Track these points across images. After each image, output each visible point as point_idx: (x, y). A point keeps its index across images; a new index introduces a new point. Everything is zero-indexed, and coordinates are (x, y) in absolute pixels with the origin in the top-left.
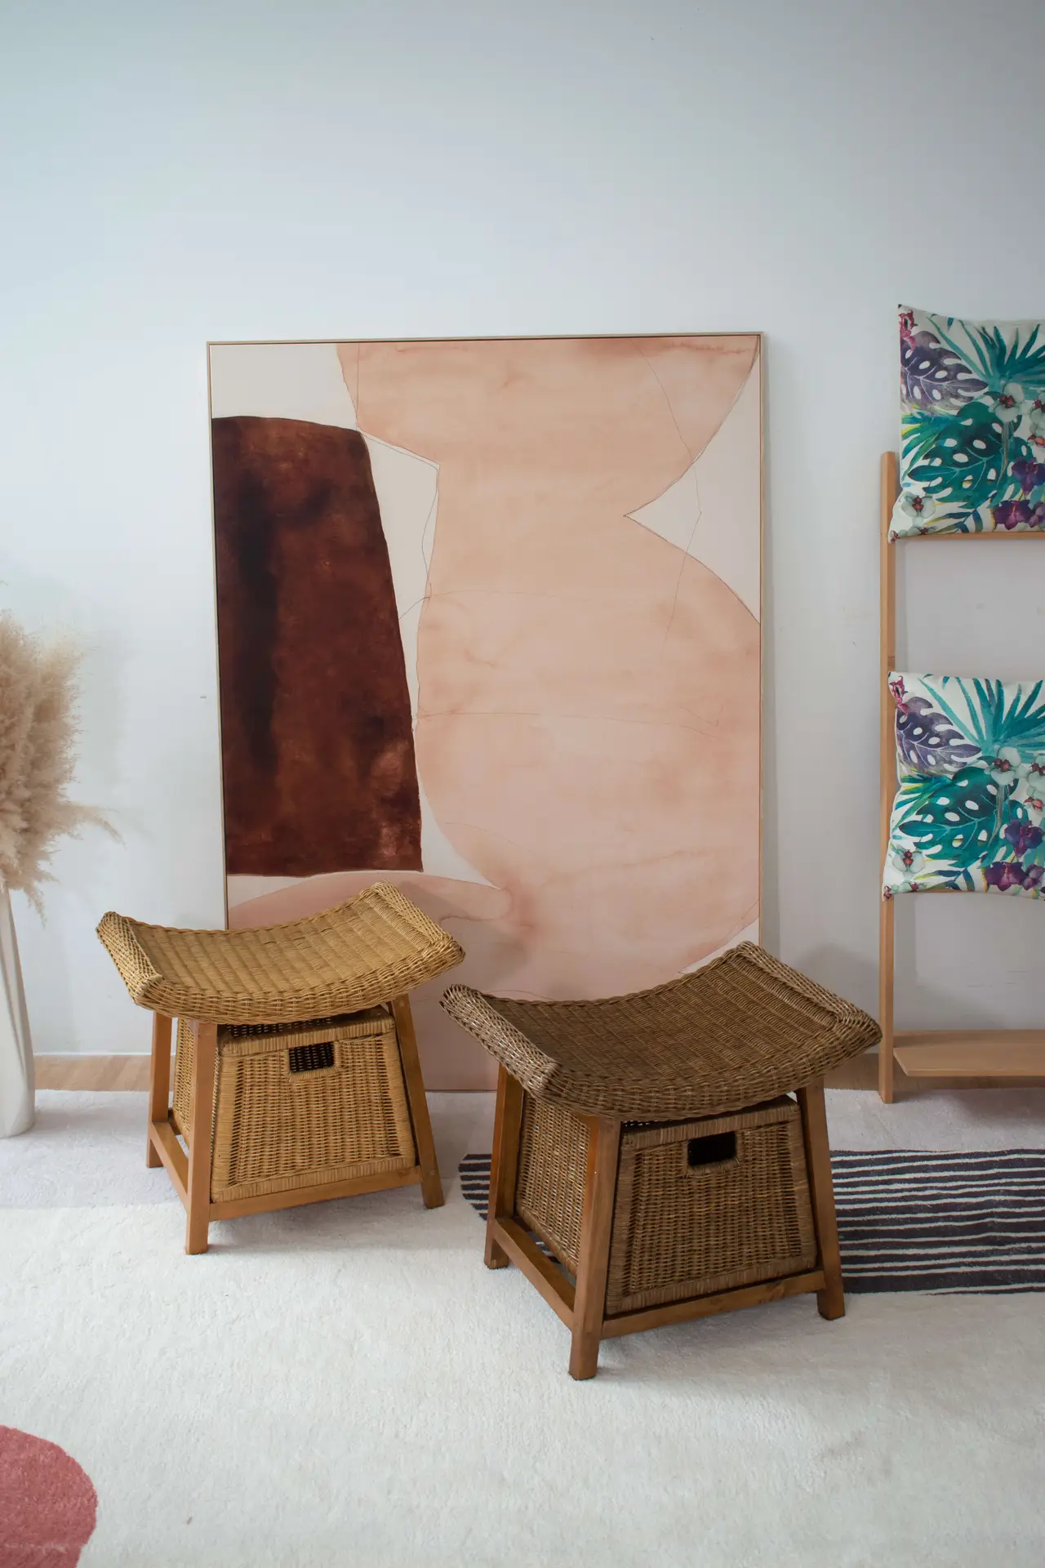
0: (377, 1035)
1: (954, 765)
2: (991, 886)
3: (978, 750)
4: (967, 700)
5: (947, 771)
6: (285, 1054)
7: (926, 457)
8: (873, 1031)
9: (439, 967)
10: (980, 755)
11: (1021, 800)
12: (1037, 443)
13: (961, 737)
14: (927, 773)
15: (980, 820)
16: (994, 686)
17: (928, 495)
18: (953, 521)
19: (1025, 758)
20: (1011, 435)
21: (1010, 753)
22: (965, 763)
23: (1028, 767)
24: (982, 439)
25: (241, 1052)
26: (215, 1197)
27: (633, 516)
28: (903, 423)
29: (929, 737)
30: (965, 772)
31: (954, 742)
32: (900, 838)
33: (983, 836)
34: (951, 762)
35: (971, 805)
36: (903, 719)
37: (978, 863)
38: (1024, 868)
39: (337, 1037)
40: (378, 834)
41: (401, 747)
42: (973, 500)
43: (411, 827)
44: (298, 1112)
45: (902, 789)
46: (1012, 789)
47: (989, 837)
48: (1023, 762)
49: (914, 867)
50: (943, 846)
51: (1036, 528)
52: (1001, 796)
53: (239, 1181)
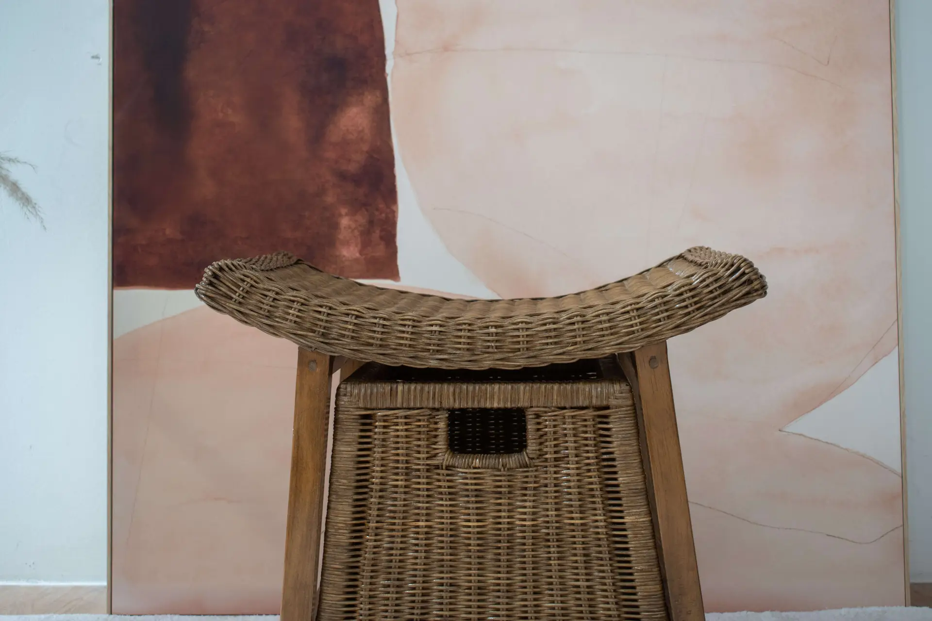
40: (334, 226)
41: (370, 99)
43: (383, 215)
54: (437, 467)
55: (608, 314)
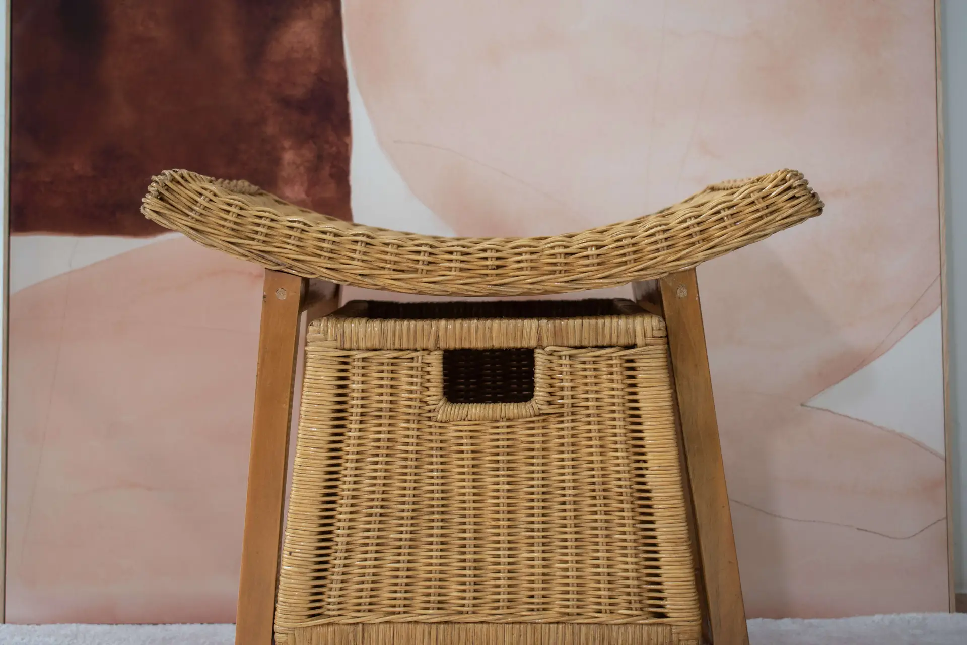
0: (627, 347)
6: (435, 362)
9: (761, 218)
25: (344, 341)
26: (280, 639)
39: (540, 339)
44: (455, 487)
53: (330, 616)
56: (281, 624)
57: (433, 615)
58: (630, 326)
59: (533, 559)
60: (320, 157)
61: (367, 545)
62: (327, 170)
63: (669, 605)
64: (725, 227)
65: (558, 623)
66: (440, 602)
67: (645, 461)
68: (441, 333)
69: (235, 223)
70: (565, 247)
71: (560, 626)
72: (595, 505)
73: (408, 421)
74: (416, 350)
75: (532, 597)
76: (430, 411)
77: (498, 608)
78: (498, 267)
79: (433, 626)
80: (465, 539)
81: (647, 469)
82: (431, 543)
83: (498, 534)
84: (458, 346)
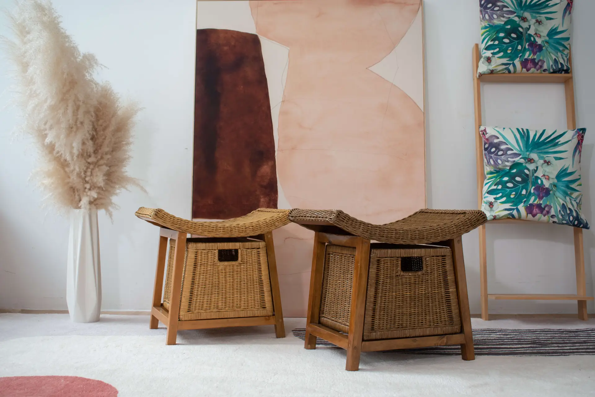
0: (258, 249)
1: (510, 162)
2: (529, 215)
3: (520, 155)
4: (514, 135)
5: (507, 166)
6: (217, 252)
7: (492, 41)
8: (483, 216)
9: (286, 220)
10: (521, 157)
11: (540, 176)
12: (537, 36)
13: (512, 150)
14: (498, 168)
15: (522, 185)
16: (525, 131)
17: (493, 55)
18: (504, 67)
19: (540, 158)
20: (526, 33)
21: (534, 156)
22: (514, 161)
23: (542, 161)
24: (515, 34)
25: (197, 248)
26: (181, 317)
27: (370, 69)
28: (481, 30)
29: (498, 152)
30: (515, 165)
31: (509, 152)
32: (487, 197)
33: (524, 192)
34: (508, 161)
35: (518, 179)
36: (487, 146)
37: (522, 204)
38: (543, 206)
39: (240, 247)
40: (259, 201)
41: (270, 163)
42: (512, 57)
43: (274, 198)
44: (221, 281)
45: (487, 178)
46: (535, 171)
47: (527, 192)
48: (539, 159)
49: (494, 208)
50: (506, 198)
51: (539, 71)
52: (531, 175)
53: (192, 311)
54: (398, 276)
55: (447, 227)
56: (181, 313)
57: (215, 310)
58: (259, 244)
59: (237, 296)
60: (270, 200)
61: (201, 294)
62: (272, 203)
63: (267, 305)
64: (279, 222)
65: (243, 310)
66: (217, 307)
67: (261, 274)
68: (219, 246)
69: (173, 221)
70: (245, 226)
71: (244, 311)
72: (251, 284)
73: (211, 266)
74: (213, 250)
75: (237, 305)
76: (215, 263)
77: (230, 308)
78: (231, 231)
79: (216, 312)
80: (223, 292)
81: (262, 275)
82: (215, 293)
83: (230, 291)
84: (222, 248)
